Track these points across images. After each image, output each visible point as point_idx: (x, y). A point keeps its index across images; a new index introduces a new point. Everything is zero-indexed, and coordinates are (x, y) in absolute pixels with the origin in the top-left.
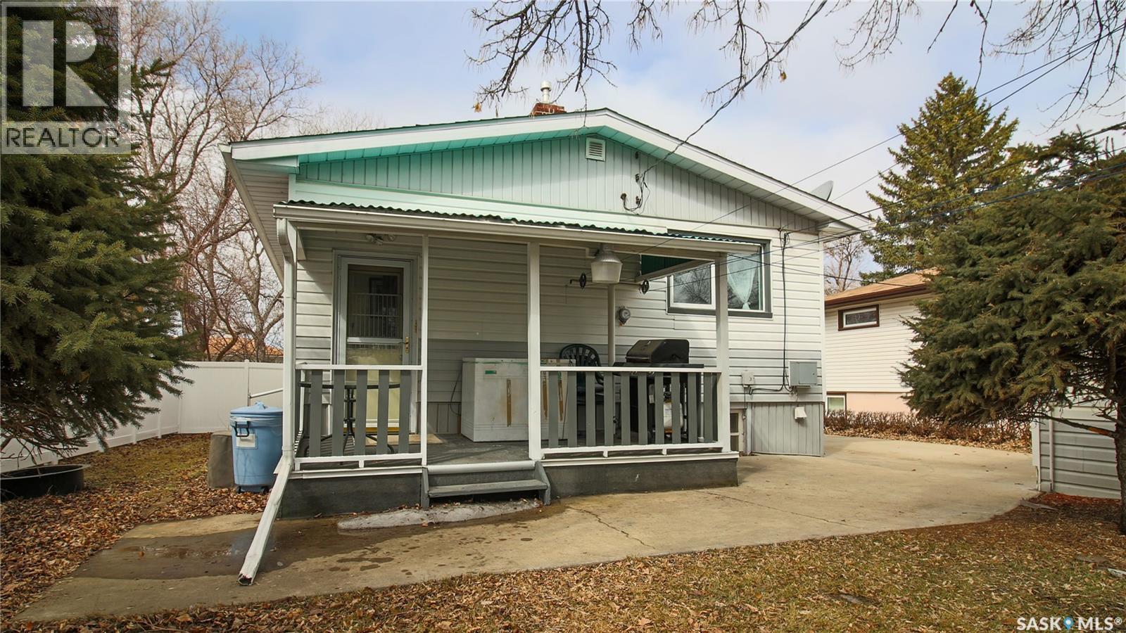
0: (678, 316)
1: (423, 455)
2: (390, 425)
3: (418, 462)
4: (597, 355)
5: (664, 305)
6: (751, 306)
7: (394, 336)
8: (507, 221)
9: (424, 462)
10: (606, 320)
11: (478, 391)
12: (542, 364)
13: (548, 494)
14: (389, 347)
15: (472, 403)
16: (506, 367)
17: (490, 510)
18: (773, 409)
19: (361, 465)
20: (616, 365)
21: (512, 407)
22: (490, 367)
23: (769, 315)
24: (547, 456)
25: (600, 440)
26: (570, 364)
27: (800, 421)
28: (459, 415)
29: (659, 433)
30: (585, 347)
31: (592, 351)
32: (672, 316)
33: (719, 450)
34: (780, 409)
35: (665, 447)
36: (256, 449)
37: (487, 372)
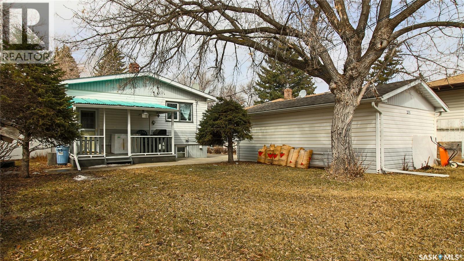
0: (168, 123)
1: (105, 155)
2: (92, 151)
3: (104, 156)
4: (147, 133)
5: (165, 120)
6: (189, 120)
7: (93, 128)
8: (123, 106)
9: (105, 156)
10: (149, 124)
11: (116, 142)
12: (131, 135)
13: (132, 162)
14: (92, 131)
15: (114, 145)
16: (123, 136)
17: (119, 165)
18: (194, 146)
19: (91, 157)
20: (151, 135)
21: (125, 146)
22: (118, 136)
23: (193, 122)
24: (132, 155)
25: (144, 152)
26: (139, 135)
27: (201, 149)
28: (111, 148)
29: (158, 150)
30: (143, 131)
31: (146, 132)
32: (167, 123)
33: (172, 154)
34: (196, 146)
35: (159, 153)
36: (63, 155)
37: (118, 137)
